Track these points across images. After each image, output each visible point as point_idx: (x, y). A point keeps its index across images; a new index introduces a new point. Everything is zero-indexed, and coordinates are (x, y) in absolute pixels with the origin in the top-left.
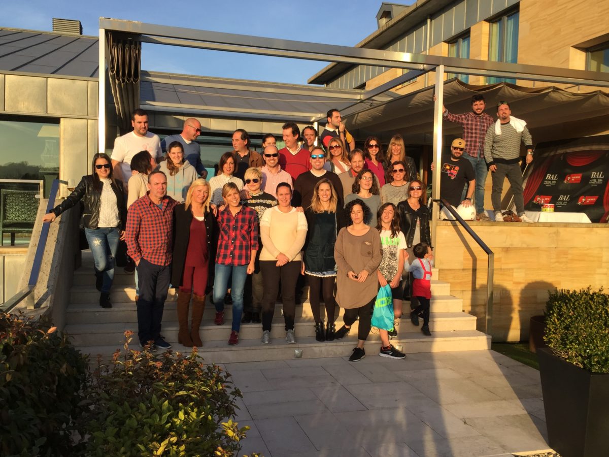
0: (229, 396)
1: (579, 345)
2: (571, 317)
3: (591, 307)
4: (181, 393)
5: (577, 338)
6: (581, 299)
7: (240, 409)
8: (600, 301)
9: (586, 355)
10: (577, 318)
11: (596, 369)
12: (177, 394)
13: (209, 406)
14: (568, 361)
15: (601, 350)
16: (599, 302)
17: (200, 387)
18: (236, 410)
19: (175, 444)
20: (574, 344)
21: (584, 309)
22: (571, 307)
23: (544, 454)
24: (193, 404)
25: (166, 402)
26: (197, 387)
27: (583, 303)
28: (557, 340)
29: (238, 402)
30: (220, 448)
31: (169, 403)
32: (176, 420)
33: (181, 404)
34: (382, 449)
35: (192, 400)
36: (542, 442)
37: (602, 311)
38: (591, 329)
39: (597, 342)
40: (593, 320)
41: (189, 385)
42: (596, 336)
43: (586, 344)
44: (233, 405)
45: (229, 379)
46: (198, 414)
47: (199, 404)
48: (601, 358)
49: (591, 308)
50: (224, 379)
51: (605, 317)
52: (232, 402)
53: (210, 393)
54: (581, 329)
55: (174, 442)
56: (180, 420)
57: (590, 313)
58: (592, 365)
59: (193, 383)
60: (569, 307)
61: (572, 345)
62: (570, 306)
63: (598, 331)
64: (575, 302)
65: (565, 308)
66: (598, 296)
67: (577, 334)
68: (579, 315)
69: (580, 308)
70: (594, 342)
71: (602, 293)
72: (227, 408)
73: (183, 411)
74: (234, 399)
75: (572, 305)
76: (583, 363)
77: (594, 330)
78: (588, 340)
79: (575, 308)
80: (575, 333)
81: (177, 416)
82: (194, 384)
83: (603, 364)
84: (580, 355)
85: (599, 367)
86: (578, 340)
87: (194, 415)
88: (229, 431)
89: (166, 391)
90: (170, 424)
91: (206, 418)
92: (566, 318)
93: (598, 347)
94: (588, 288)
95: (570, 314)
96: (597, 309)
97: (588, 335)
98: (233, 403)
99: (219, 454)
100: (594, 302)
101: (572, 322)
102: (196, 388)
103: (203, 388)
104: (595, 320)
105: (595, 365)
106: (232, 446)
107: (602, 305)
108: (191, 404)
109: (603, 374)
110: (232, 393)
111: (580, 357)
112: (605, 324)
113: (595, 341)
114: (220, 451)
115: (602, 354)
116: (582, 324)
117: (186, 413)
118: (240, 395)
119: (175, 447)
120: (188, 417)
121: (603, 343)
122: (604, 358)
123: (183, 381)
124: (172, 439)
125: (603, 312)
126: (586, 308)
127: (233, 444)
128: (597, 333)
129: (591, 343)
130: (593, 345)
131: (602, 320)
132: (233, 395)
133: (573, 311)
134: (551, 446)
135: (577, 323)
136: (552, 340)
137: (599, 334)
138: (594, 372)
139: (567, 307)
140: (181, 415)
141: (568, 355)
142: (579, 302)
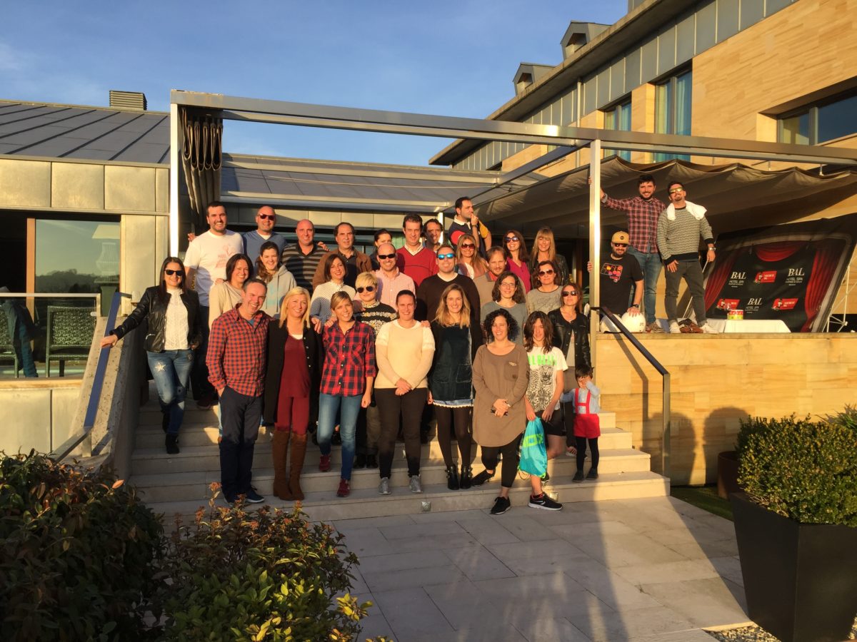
0: (342, 564)
1: (782, 488)
2: (771, 453)
3: (796, 439)
4: (283, 560)
5: (780, 480)
6: (783, 430)
7: (356, 579)
8: (807, 432)
9: (792, 501)
10: (779, 454)
11: (805, 518)
12: (278, 562)
13: (319, 577)
14: (769, 508)
15: (811, 494)
16: (806, 434)
17: (307, 553)
18: (351, 580)
19: (279, 626)
20: (776, 487)
21: (787, 443)
22: (772, 440)
23: (743, 628)
24: (299, 575)
25: (265, 573)
26: (303, 553)
27: (786, 435)
28: (755, 482)
29: (353, 570)
30: (335, 631)
31: (268, 573)
32: (277, 595)
33: (283, 575)
34: (538, 626)
35: (296, 569)
36: (740, 614)
37: (810, 445)
38: (797, 468)
39: (806, 484)
40: (799, 457)
41: (292, 550)
42: (804, 477)
43: (792, 487)
44: (348, 574)
45: (340, 542)
46: (306, 587)
47: (306, 574)
48: (811, 505)
49: (797, 441)
50: (336, 541)
51: (815, 452)
52: (346, 571)
53: (319, 560)
54: (785, 468)
55: (277, 624)
56: (283, 595)
57: (796, 447)
58: (800, 514)
59: (297, 548)
60: (769, 441)
61: (774, 488)
62: (770, 438)
63: (806, 471)
64: (776, 434)
65: (764, 442)
66: (804, 426)
67: (779, 474)
68: (782, 451)
69: (782, 442)
70: (801, 484)
71: (810, 421)
72: (340, 578)
73: (286, 583)
74: (348, 566)
75: (772, 438)
76: (788, 511)
77: (801, 469)
78: (793, 482)
79: (776, 442)
80: (778, 473)
81: (279, 591)
82: (299, 549)
83: (814, 511)
84: (785, 501)
85: (809, 516)
86: (782, 482)
87: (300, 588)
88: (347, 608)
89: (264, 558)
90: (270, 601)
91: (315, 592)
92: (765, 455)
93: (806, 490)
94: (792, 416)
95: (770, 450)
96: (804, 442)
97: (794, 476)
98: (348, 572)
99: (334, 638)
100: (800, 434)
101: (772, 460)
102: (301, 553)
103: (311, 554)
104: (802, 456)
105: (804, 513)
106: (350, 628)
107: (810, 437)
108: (297, 574)
109: (814, 524)
110: (347, 560)
111: (784, 504)
112: (815, 462)
113: (802, 483)
114: (335, 634)
115: (813, 499)
116: (785, 462)
117: (290, 586)
118: (356, 562)
119: (279, 630)
120: (293, 591)
121: (812, 485)
122: (814, 504)
123: (283, 544)
124: (274, 620)
125: (812, 446)
126: (790, 442)
127: (351, 625)
128: (806, 473)
129: (797, 485)
130: (800, 488)
131: (811, 456)
132: (348, 561)
133: (774, 445)
134: (752, 618)
135: (780, 461)
136: (748, 483)
137: (808, 474)
138: (803, 523)
139: (766, 440)
140: (285, 589)
141: (769, 501)
142: (781, 434)
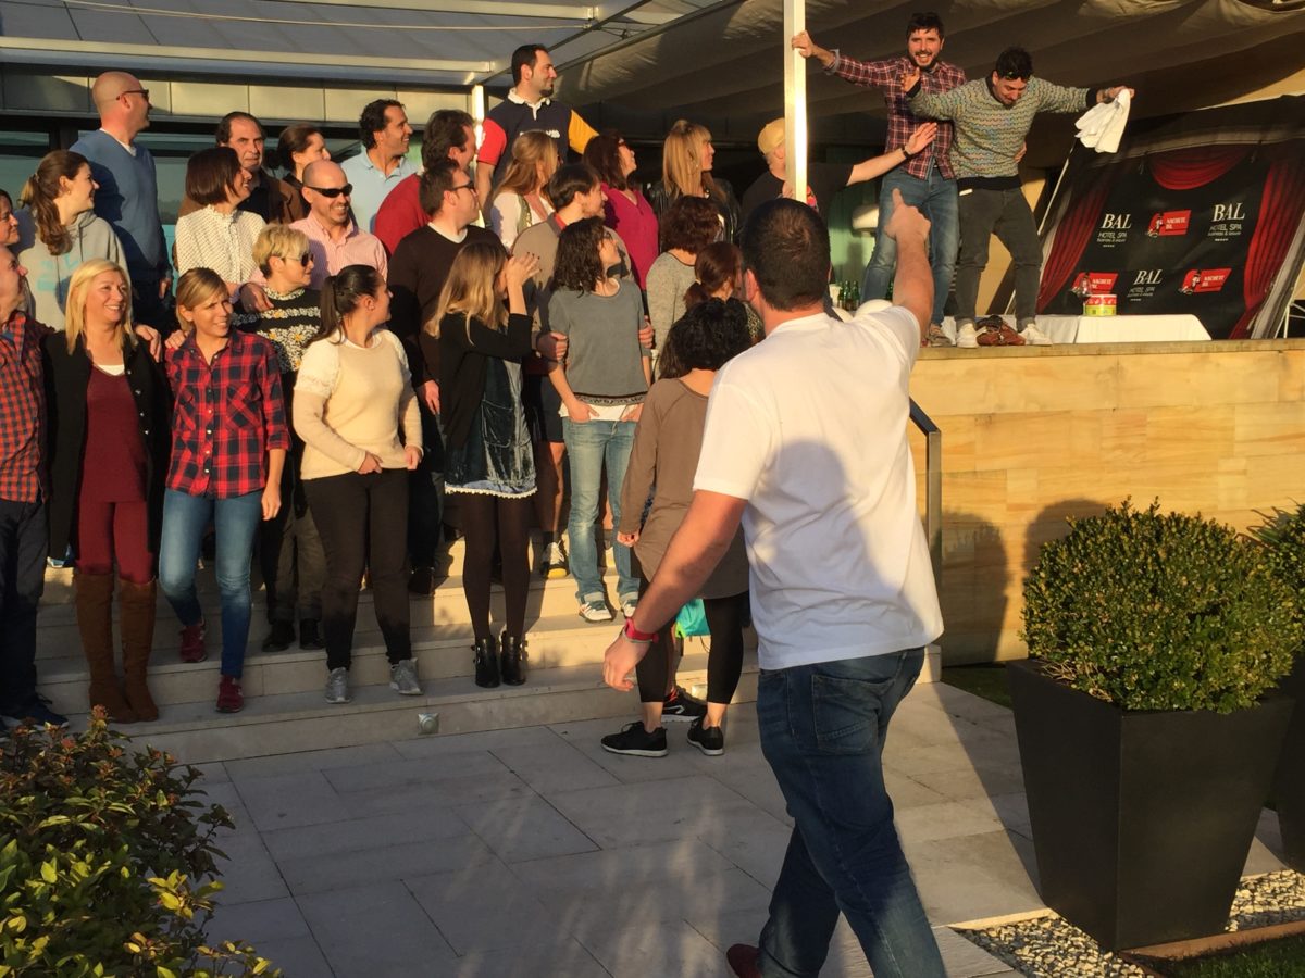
0: (195, 827)
1: (1094, 644)
2: (1076, 578)
3: (1121, 547)
4: (53, 820)
5: (1088, 626)
6: (1102, 533)
7: (226, 857)
8: (1147, 533)
9: (1114, 669)
10: (1088, 578)
11: (1136, 701)
12: (44, 824)
13: (126, 847)
14: (1074, 686)
15: (1144, 653)
16: (1144, 538)
17: (108, 804)
18: (216, 860)
19: (21, 935)
20: (1082, 643)
21: (1105, 555)
22: (1078, 552)
23: (1030, 921)
24: (83, 846)
25: (12, 845)
26: (99, 805)
27: (1105, 541)
28: (1048, 635)
29: (222, 839)
30: (138, 936)
31: (18, 845)
32: (34, 884)
33: (50, 847)
34: (626, 939)
35: (79, 832)
36: (1031, 895)
37: (1146, 558)
38: (1121, 604)
39: (1134, 635)
40: (1125, 581)
41: (74, 799)
42: (1132, 621)
43: (1110, 640)
44: (207, 847)
45: (195, 785)
46: (95, 865)
47: (101, 845)
48: (1144, 673)
49: (1124, 553)
50: (183, 784)
51: (1155, 572)
52: (203, 841)
53: (135, 817)
54: (1099, 605)
55: (20, 929)
56: (46, 882)
57: (1121, 562)
58: (1126, 693)
59: (85, 794)
60: (1074, 553)
61: (1078, 646)
62: (1076, 547)
63: (1135, 607)
64: (1087, 539)
65: (1064, 556)
66: (1142, 522)
67: (1088, 617)
68: (1096, 572)
69: (1097, 554)
70: (1126, 635)
71: (1156, 513)
72: (192, 856)
73: (54, 861)
74: (209, 832)
75: (1080, 547)
76: (1110, 690)
77: (1128, 606)
78: (1113, 631)
79: (1087, 555)
80: (1085, 614)
81: (38, 876)
82: (90, 797)
83: (1149, 686)
84: (1101, 669)
85: (1143, 697)
86: (1091, 632)
87: (82, 868)
88: (167, 896)
89: (13, 817)
90: (17, 894)
91: (113, 874)
92: (1064, 582)
93: (1136, 646)
94: (1125, 504)
95: (1075, 570)
96: (1137, 554)
97: (1115, 619)
98: (208, 844)
99: (135, 948)
100: (1131, 537)
101: (1078, 589)
102: (95, 806)
103: (115, 806)
104: (1130, 581)
105: (1134, 691)
106: (184, 944)
107: (1150, 542)
108: (79, 844)
109: (1151, 711)
110: (205, 819)
111: (1100, 676)
112: (1154, 591)
113: (1127, 631)
114: (137, 943)
115: (1148, 662)
116: (1099, 592)
117: (64, 866)
118: (226, 822)
119: (21, 943)
120: (68, 872)
121: (1148, 635)
122: (1152, 673)
123: (60, 793)
124: (12, 923)
125: (1150, 560)
126: (1112, 553)
127: (187, 932)
128: (1136, 613)
129: (1119, 637)
130: (1125, 642)
131: (1148, 579)
132: (208, 822)
133: (1081, 562)
134: (1048, 903)
135: (1089, 591)
136: (1036, 638)
137: (1140, 614)
138: (1132, 710)
139: (1069, 550)
140: (50, 872)
141: (1074, 672)
142: (1097, 539)
